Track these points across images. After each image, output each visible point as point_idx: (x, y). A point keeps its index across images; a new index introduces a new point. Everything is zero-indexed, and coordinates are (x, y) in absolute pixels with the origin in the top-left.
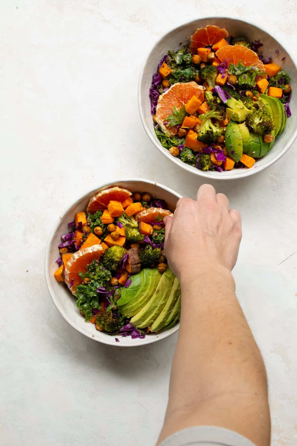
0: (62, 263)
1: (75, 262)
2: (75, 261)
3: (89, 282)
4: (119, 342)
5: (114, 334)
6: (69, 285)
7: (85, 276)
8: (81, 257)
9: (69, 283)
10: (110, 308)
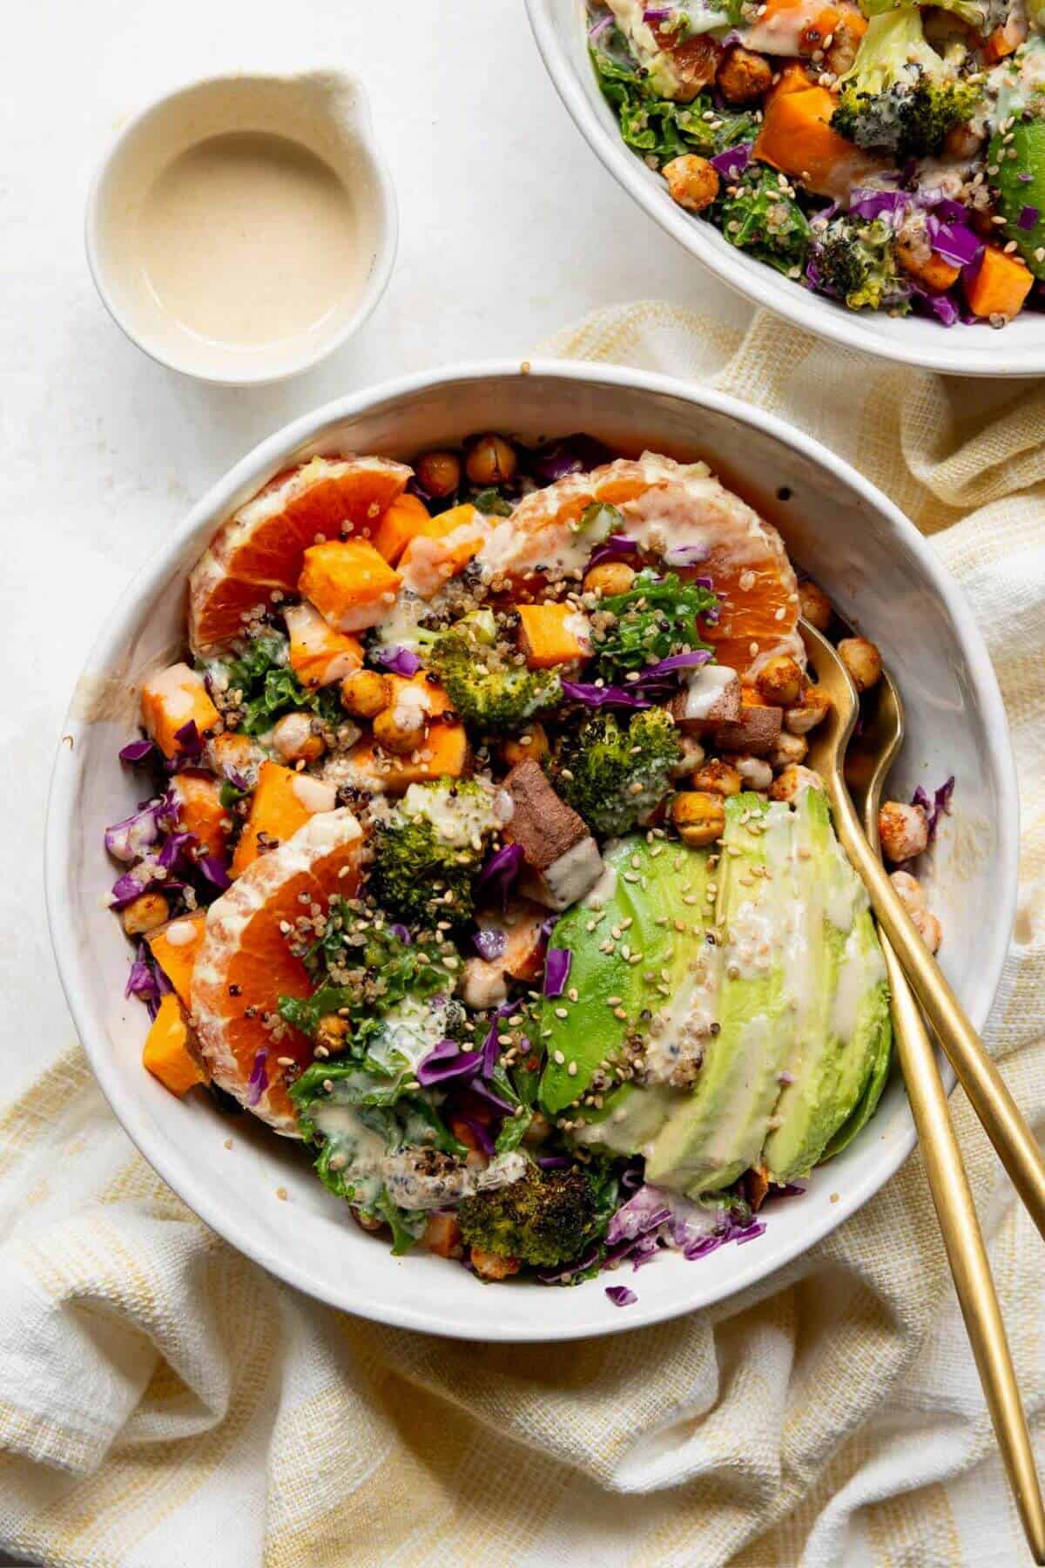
0: (160, 983)
1: (239, 955)
2: (236, 947)
3: (350, 1035)
4: (635, 1300)
5: (584, 1271)
6: (243, 1093)
7: (315, 1011)
8: (260, 914)
9: (240, 1082)
10: (512, 1139)
